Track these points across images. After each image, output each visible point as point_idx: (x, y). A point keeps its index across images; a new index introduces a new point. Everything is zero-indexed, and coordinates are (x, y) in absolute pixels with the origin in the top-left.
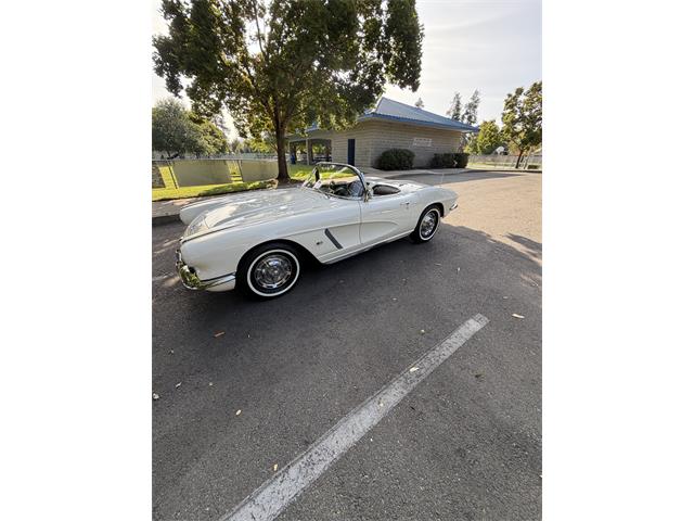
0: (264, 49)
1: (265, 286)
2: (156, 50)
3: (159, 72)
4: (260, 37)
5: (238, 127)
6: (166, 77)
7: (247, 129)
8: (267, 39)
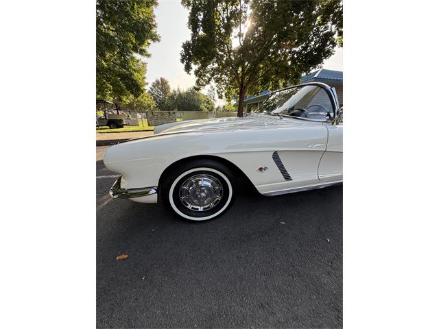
0: (242, 42)
1: (190, 207)
2: (183, 49)
3: (182, 61)
4: (240, 35)
5: (218, 93)
6: (185, 63)
7: (223, 94)
8: (244, 37)
